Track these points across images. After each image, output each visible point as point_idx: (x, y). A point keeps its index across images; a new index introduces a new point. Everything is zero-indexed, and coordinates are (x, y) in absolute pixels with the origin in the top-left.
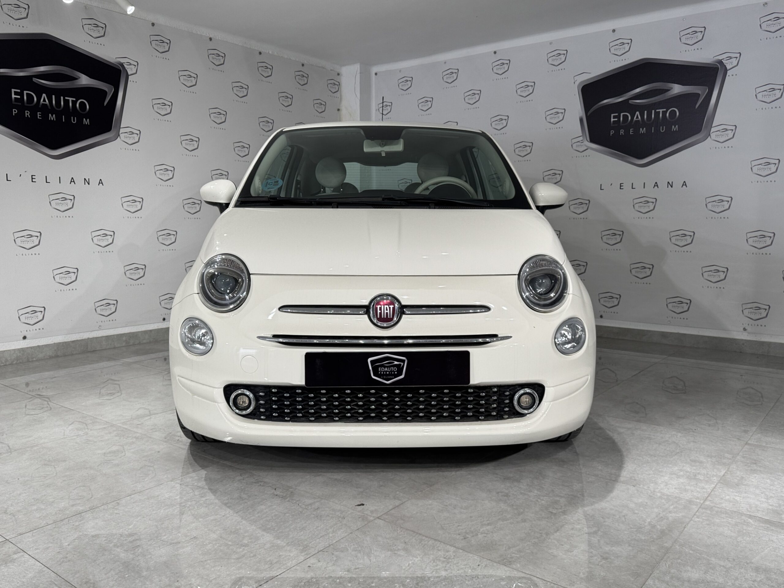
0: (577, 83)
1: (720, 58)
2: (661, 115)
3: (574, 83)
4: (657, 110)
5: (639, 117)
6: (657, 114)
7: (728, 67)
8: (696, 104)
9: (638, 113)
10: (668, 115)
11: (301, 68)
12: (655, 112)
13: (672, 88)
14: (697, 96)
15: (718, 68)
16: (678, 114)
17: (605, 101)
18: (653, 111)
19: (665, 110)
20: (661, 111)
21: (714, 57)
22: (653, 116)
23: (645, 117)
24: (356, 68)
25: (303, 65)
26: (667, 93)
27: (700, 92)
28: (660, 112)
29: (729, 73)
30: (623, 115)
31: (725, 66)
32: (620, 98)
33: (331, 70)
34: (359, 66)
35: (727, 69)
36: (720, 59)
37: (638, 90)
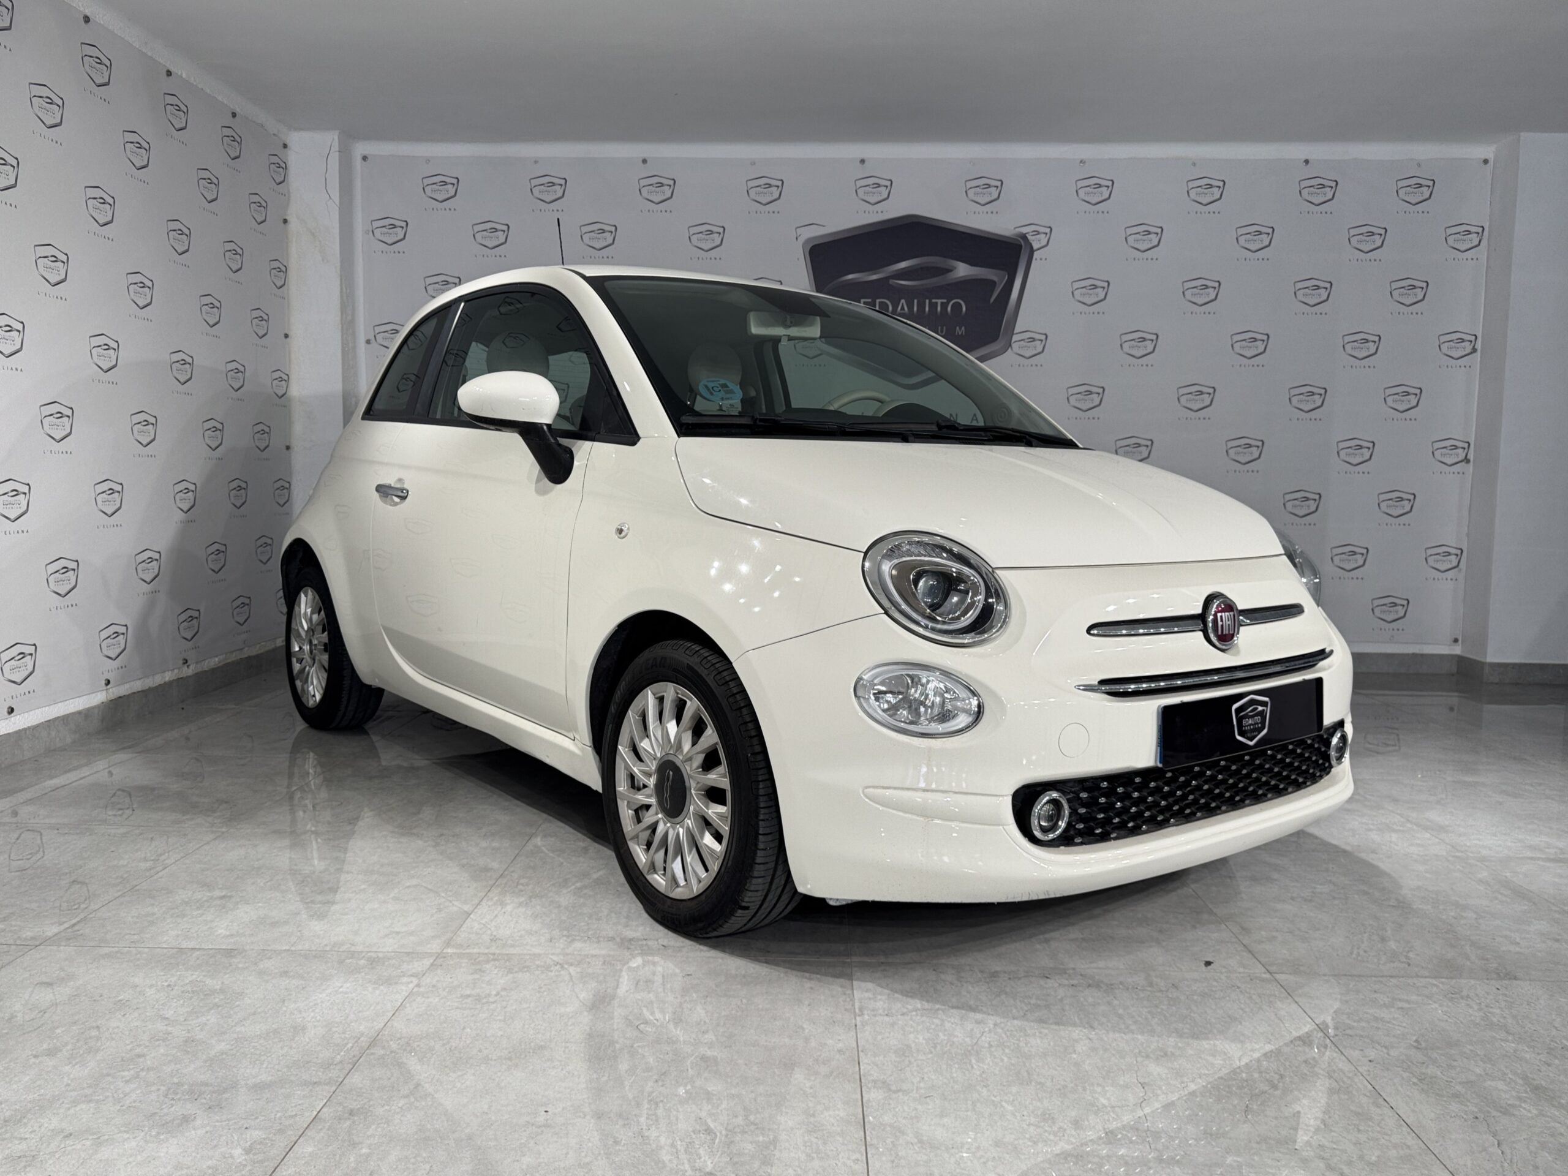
0: (802, 240)
1: (1024, 230)
2: (939, 309)
3: (797, 238)
4: (934, 301)
5: (906, 308)
6: (933, 306)
7: (1035, 246)
8: (991, 296)
9: (903, 301)
10: (949, 309)
11: (229, 121)
12: (930, 303)
13: (955, 268)
14: (993, 284)
15: (1021, 246)
16: (964, 309)
17: (850, 277)
18: (927, 301)
19: (945, 301)
20: (939, 301)
21: (1015, 228)
22: (927, 309)
23: (915, 309)
24: (331, 138)
25: (234, 115)
26: (950, 274)
27: (995, 279)
28: (937, 303)
29: (1036, 255)
30: (880, 303)
31: (1031, 244)
32: (875, 274)
33: (274, 135)
34: (336, 138)
35: (1032, 247)
36: (1024, 232)
37: (903, 265)
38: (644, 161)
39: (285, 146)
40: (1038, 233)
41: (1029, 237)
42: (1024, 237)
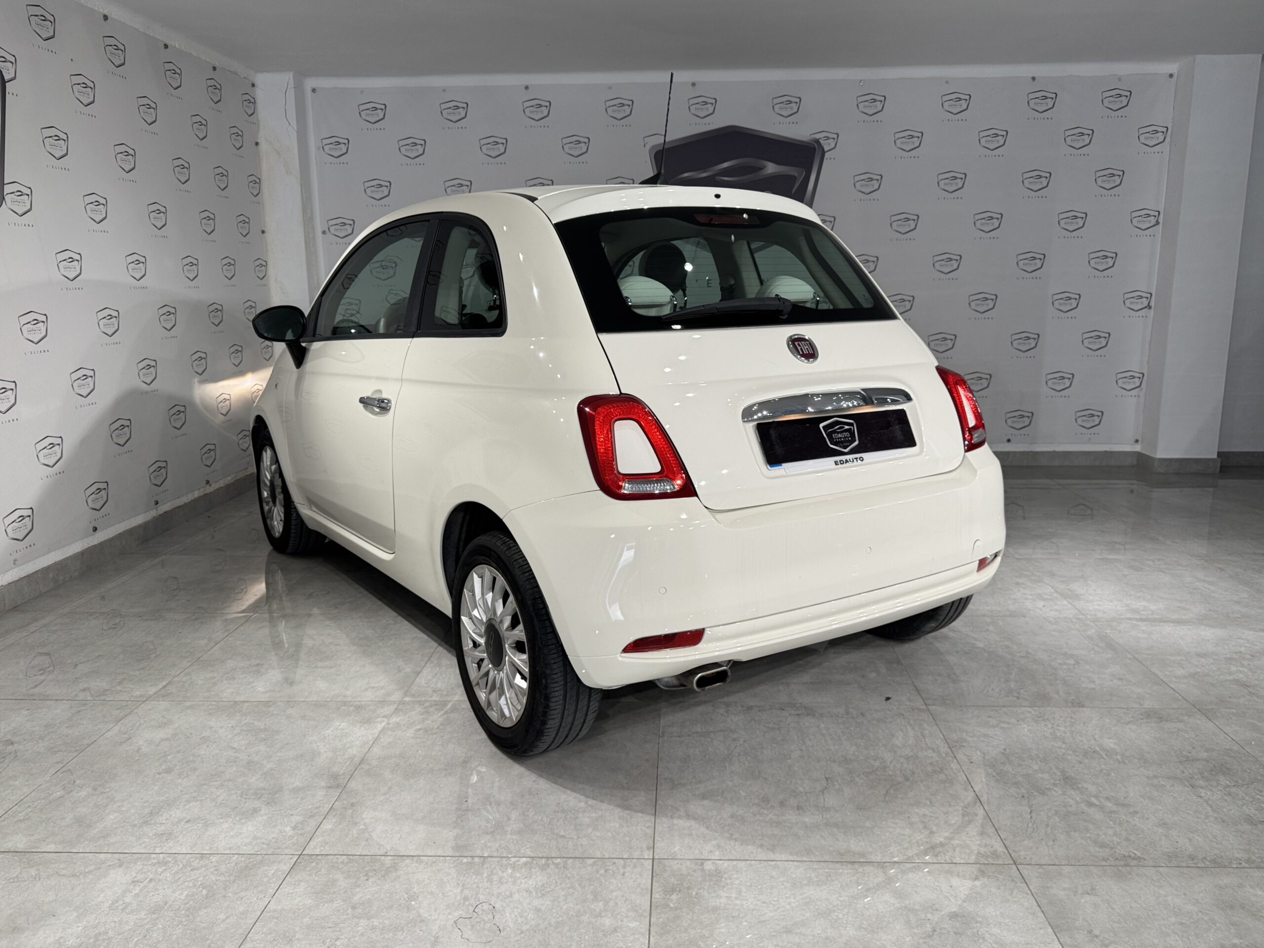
0: (648, 147)
1: (817, 136)
3: (645, 146)
7: (826, 149)
8: (792, 188)
11: (211, 74)
14: (793, 179)
15: (815, 149)
17: (686, 175)
24: (288, 78)
25: (214, 69)
26: (761, 171)
27: (796, 174)
29: (827, 155)
31: (823, 147)
32: (705, 172)
33: (244, 78)
34: (291, 76)
35: (823, 149)
37: (726, 165)
38: (527, 88)
39: (253, 85)
40: (828, 138)
41: (821, 141)
42: (817, 141)
